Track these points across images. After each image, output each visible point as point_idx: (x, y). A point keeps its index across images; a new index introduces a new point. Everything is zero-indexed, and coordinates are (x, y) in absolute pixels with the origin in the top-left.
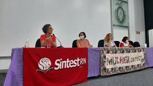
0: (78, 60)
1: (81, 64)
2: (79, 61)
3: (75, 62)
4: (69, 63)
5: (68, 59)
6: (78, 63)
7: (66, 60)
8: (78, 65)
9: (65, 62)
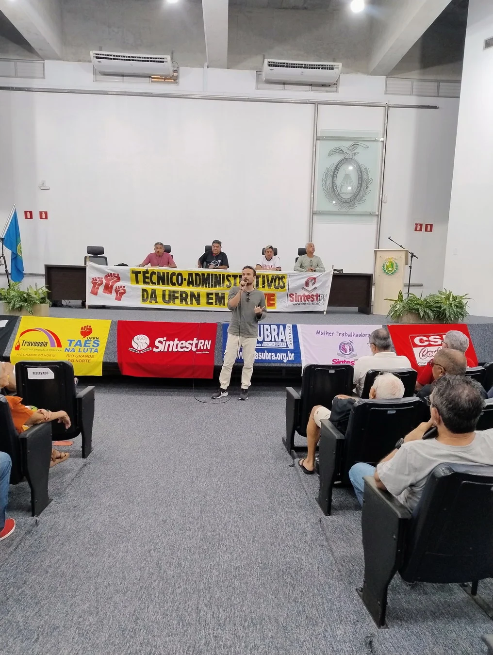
0: (195, 341)
1: (199, 348)
2: (197, 345)
3: (189, 343)
4: (177, 344)
5: (176, 339)
6: (194, 345)
7: (173, 341)
8: (194, 349)
9: (171, 343)
